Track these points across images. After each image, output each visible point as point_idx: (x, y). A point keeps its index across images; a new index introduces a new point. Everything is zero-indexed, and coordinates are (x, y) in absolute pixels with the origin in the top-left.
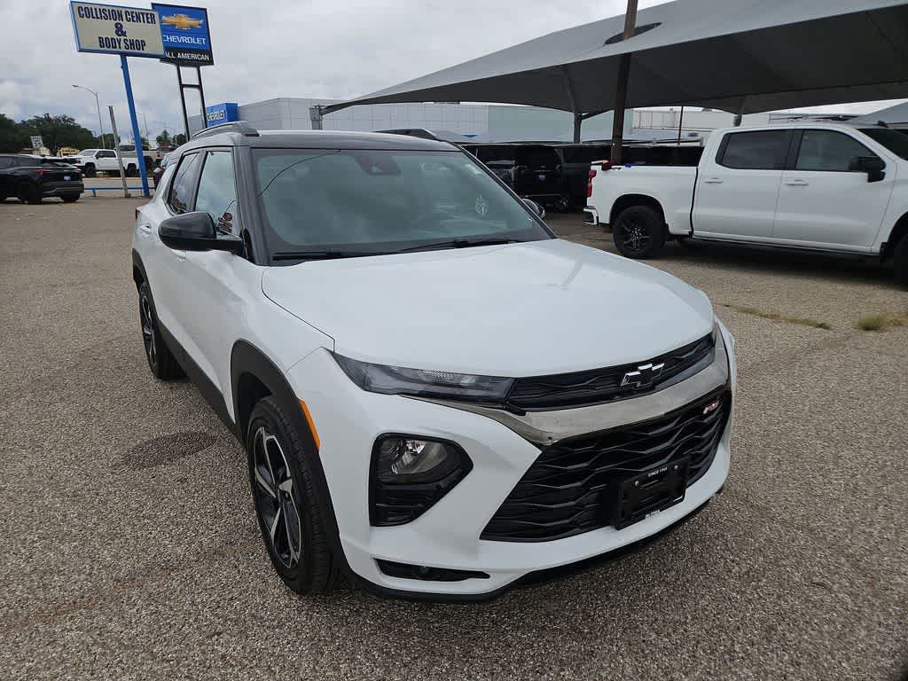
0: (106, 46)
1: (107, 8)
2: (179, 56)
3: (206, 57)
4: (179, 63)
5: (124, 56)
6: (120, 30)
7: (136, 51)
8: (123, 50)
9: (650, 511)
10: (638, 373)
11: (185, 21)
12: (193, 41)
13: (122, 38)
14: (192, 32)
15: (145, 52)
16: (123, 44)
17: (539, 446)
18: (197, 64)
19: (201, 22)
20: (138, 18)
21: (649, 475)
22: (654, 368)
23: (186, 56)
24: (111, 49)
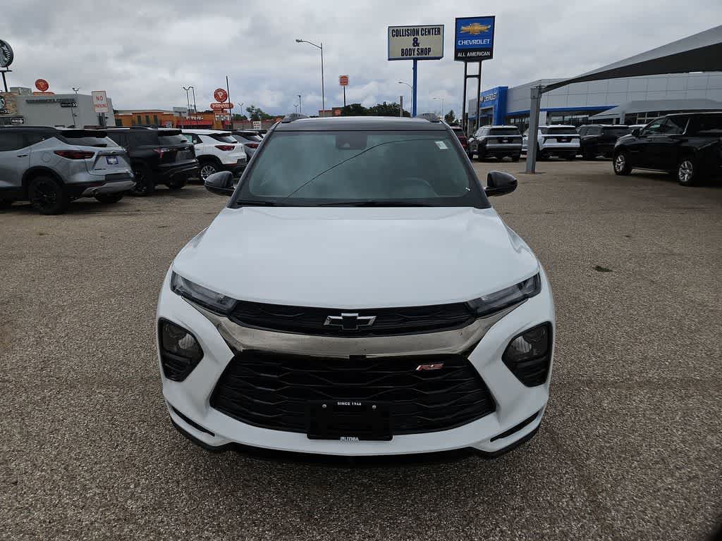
0: (405, 55)
1: (410, 28)
2: (468, 55)
3: (489, 53)
4: (467, 60)
5: (415, 60)
6: (416, 43)
7: (424, 56)
8: (416, 56)
9: (347, 435)
10: (341, 318)
11: (477, 28)
12: (480, 42)
13: (417, 48)
14: (482, 35)
15: (429, 56)
16: (416, 52)
17: (233, 349)
18: (479, 59)
19: (489, 26)
20: (429, 32)
21: (339, 403)
22: (359, 318)
23: (474, 54)
24: (408, 56)
